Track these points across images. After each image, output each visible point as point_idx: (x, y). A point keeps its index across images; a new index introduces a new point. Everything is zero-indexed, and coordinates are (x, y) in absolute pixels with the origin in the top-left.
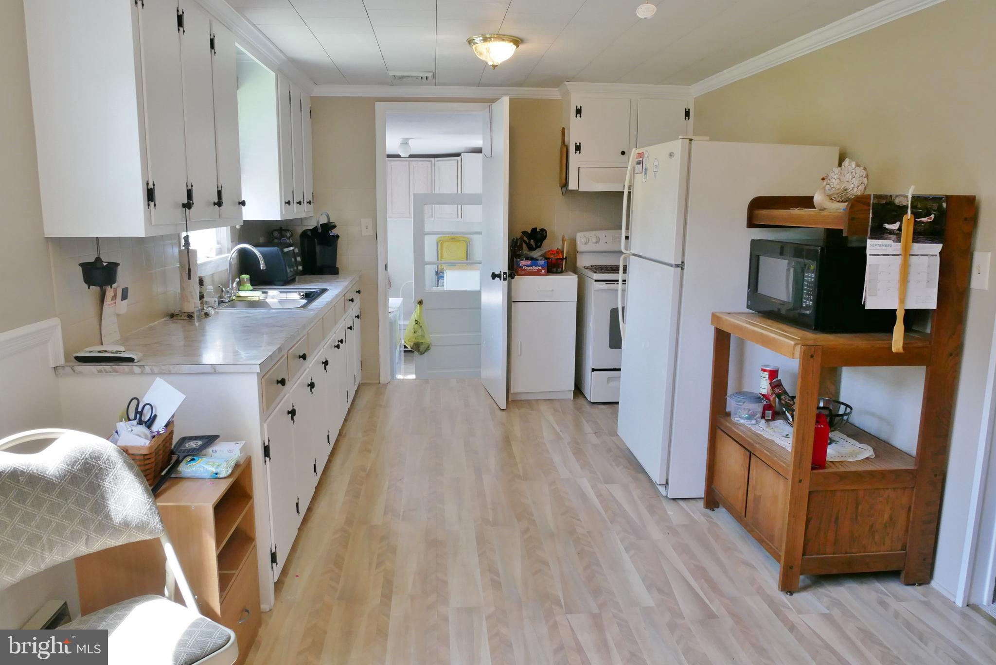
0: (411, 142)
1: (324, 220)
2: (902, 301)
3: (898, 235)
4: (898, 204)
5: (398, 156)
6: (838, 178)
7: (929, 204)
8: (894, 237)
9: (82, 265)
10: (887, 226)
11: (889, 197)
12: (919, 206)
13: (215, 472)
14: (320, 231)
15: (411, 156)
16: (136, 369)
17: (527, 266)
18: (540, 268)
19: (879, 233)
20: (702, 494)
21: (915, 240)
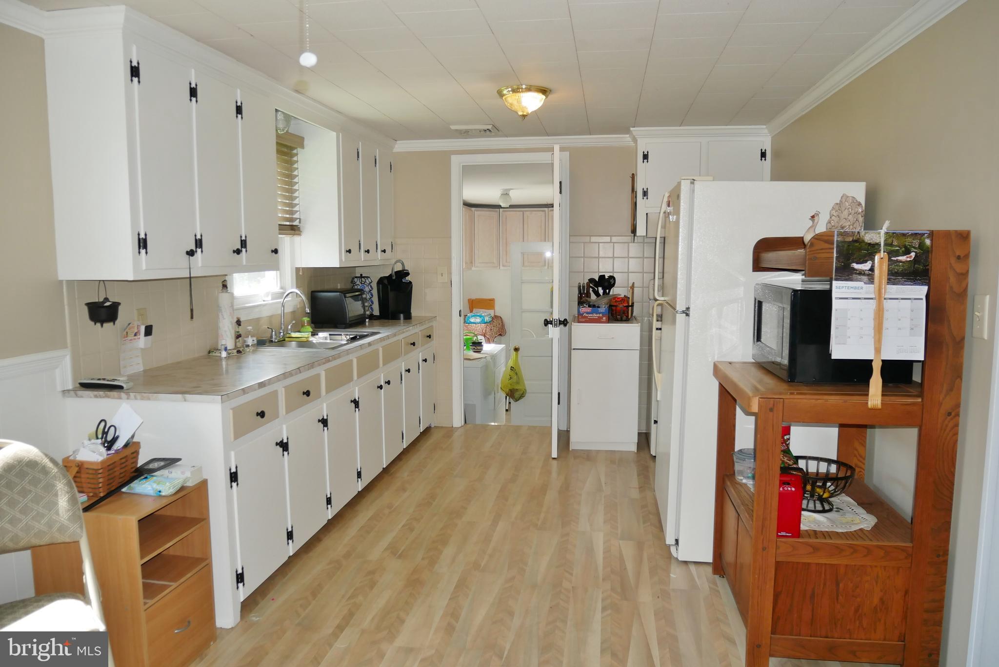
0: (511, 193)
1: (398, 268)
2: (878, 350)
3: (870, 275)
4: (869, 242)
5: (499, 207)
6: (838, 216)
7: (908, 241)
8: (865, 278)
9: (88, 304)
10: (855, 266)
11: (856, 234)
12: (895, 243)
13: (159, 490)
14: (394, 278)
15: (511, 206)
16: (123, 395)
17: (588, 313)
18: (601, 315)
19: (846, 272)
20: (709, 559)
21: (890, 281)
